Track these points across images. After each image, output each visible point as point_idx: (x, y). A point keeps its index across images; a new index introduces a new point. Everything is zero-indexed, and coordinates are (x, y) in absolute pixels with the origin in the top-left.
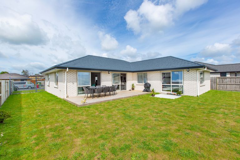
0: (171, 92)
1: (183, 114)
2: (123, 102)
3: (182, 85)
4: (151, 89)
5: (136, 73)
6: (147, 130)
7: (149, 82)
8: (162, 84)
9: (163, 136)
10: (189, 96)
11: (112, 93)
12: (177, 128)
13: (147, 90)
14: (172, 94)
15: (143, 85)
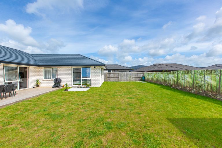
0: (81, 86)
1: (101, 101)
2: (35, 103)
3: (90, 79)
4: (62, 84)
5: (43, 67)
6: (86, 121)
7: (59, 77)
8: (73, 79)
9: (101, 121)
10: (95, 87)
11: (7, 94)
12: (104, 112)
13: (57, 85)
14: (82, 87)
15: (52, 81)
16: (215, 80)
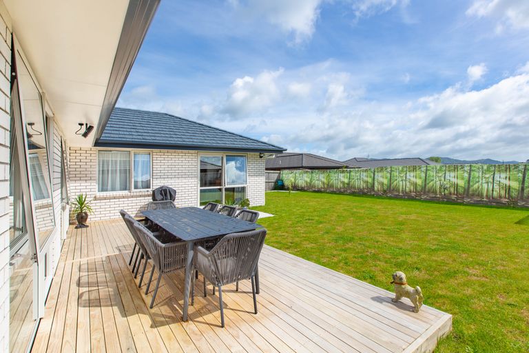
3: (245, 185)
7: (157, 183)
15: (132, 197)
16: (463, 179)
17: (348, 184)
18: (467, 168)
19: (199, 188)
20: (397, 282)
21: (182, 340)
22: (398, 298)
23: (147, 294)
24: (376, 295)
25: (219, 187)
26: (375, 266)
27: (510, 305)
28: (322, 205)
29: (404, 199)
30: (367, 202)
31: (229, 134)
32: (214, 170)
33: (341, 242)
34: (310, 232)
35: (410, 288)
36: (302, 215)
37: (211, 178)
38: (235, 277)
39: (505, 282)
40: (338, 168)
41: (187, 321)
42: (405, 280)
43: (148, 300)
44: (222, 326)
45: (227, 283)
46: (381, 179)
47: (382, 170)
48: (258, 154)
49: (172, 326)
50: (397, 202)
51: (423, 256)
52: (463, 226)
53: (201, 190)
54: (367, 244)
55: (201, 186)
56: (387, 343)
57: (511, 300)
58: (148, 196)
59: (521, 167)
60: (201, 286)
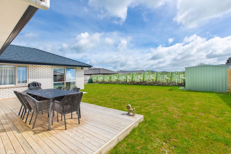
3: (75, 81)
7: (31, 81)
15: (17, 87)
16: (155, 77)
17: (118, 80)
18: (156, 73)
19: (53, 82)
20: (128, 107)
21: (49, 136)
22: (129, 113)
23: (30, 124)
24: (122, 113)
25: (63, 82)
26: (124, 106)
27: (161, 112)
28: (108, 88)
29: (137, 85)
30: (125, 87)
31: (67, 59)
32: (60, 75)
33: (113, 100)
34: (102, 98)
35: (132, 109)
36: (100, 92)
37: (59, 79)
38: (71, 111)
39: (161, 106)
40: (114, 74)
41: (50, 130)
42: (131, 107)
43: (31, 126)
44: (66, 130)
45: (68, 113)
46: (129, 78)
47: (129, 74)
48: (81, 67)
49: (44, 133)
50: (135, 86)
51: (140, 102)
52: (153, 92)
53: (54, 83)
54: (122, 100)
55: (54, 81)
56: (123, 125)
57: (161, 111)
58: (26, 87)
59: (171, 73)
60: (56, 119)
